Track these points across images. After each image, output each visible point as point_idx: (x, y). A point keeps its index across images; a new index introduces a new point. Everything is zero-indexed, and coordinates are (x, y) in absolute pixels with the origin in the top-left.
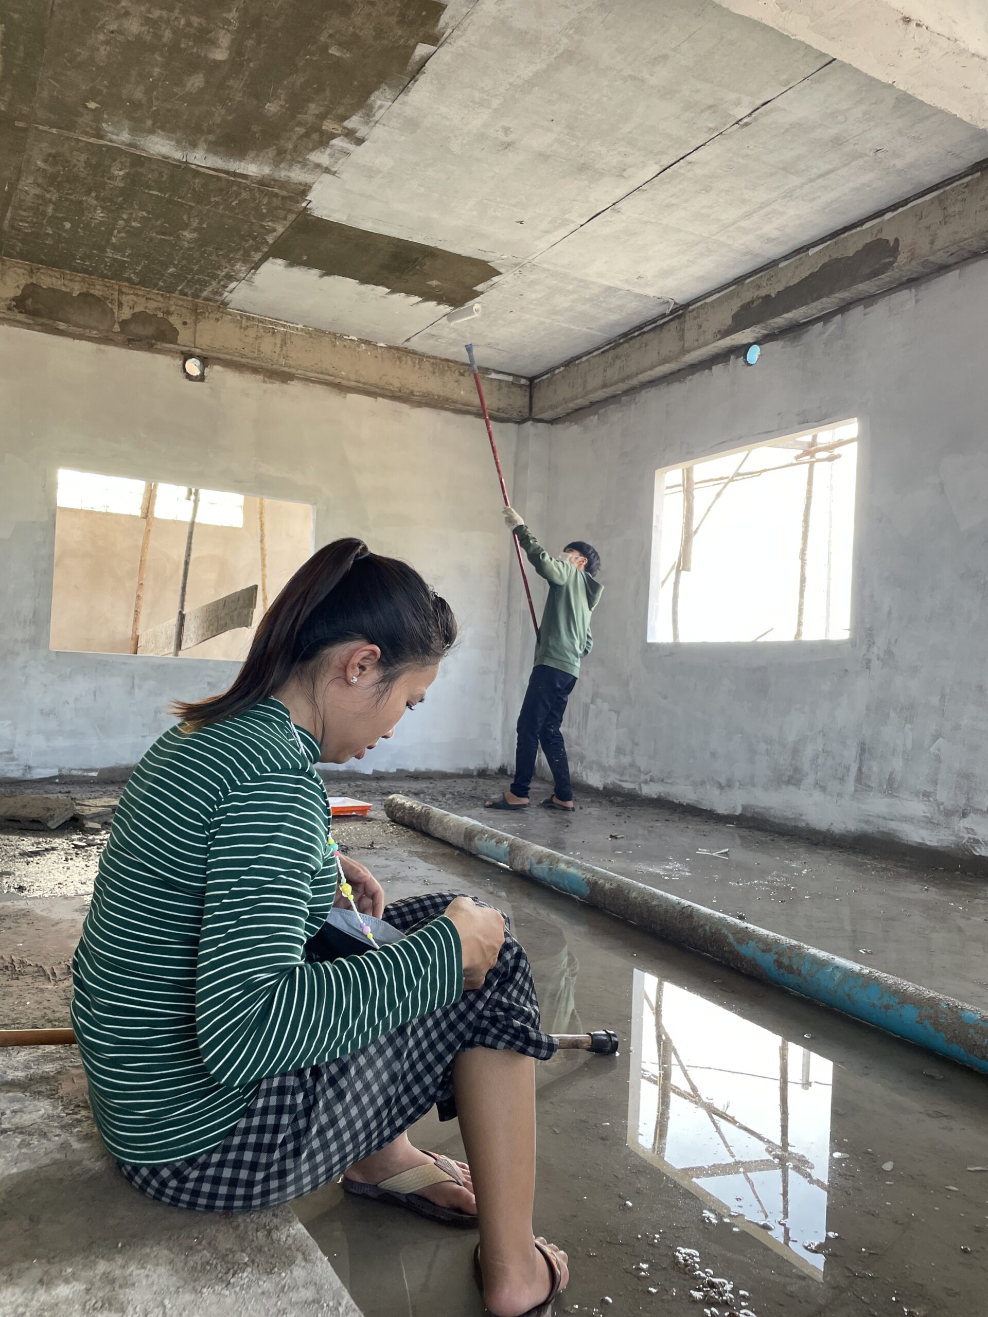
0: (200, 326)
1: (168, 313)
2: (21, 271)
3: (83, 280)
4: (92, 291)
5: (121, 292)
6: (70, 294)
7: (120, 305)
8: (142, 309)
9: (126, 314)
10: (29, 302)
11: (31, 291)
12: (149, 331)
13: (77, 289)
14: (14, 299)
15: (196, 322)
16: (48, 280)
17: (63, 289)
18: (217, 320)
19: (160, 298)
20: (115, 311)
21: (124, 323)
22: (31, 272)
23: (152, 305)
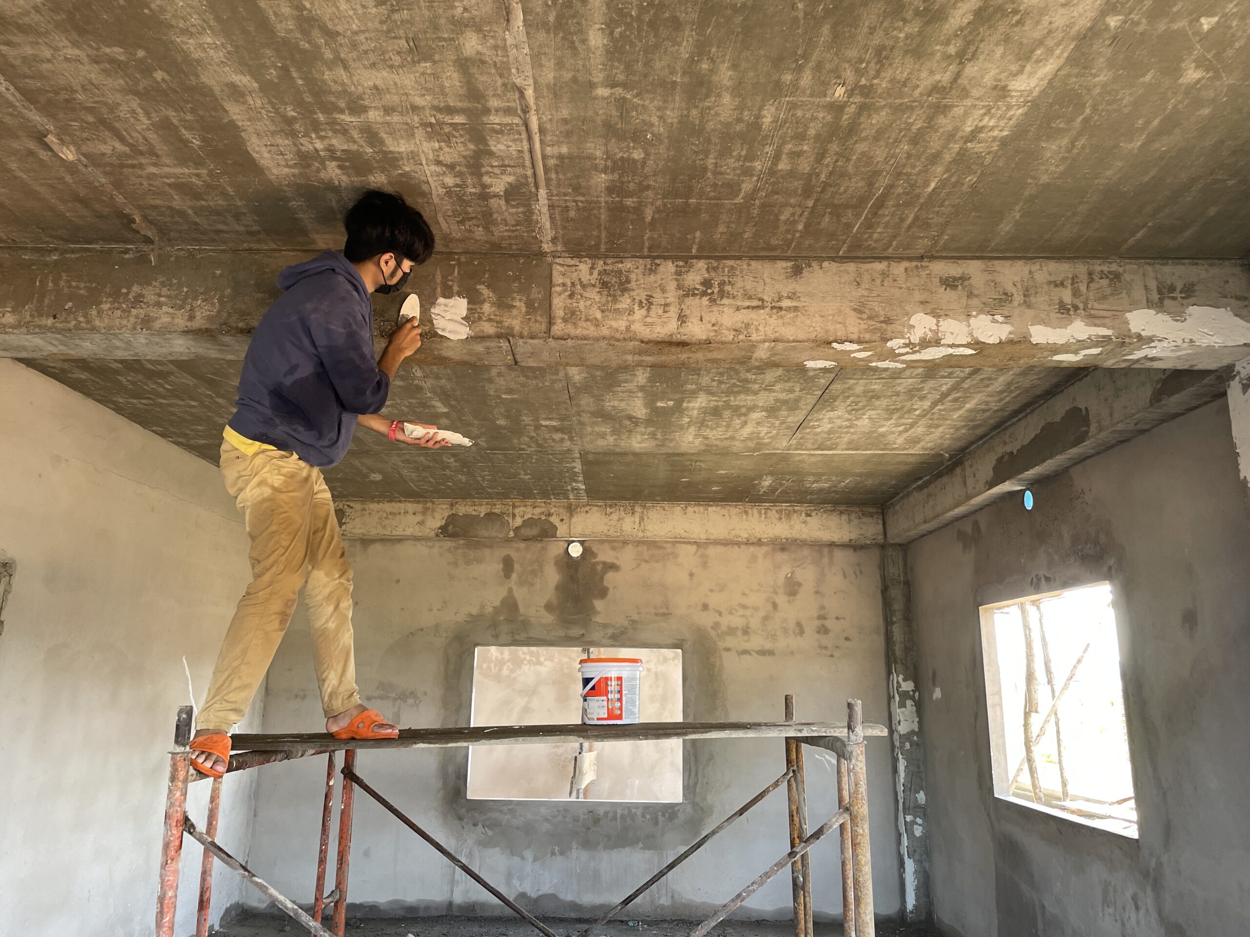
0: (574, 520)
1: (550, 515)
2: (445, 506)
3: (487, 504)
4: (493, 511)
5: (514, 507)
6: (479, 516)
7: (514, 516)
8: (530, 516)
9: (518, 521)
10: (450, 528)
11: (452, 519)
12: (534, 531)
13: (483, 510)
14: (440, 528)
15: (571, 516)
16: (464, 509)
17: (474, 513)
18: (587, 512)
19: (543, 504)
20: (510, 521)
21: (517, 530)
22: (452, 505)
23: (537, 511)
